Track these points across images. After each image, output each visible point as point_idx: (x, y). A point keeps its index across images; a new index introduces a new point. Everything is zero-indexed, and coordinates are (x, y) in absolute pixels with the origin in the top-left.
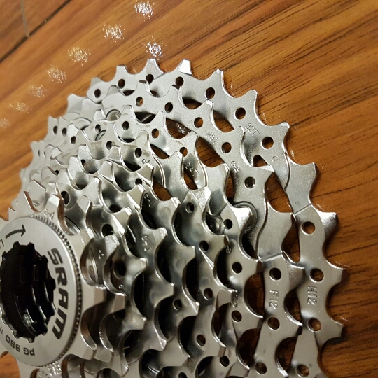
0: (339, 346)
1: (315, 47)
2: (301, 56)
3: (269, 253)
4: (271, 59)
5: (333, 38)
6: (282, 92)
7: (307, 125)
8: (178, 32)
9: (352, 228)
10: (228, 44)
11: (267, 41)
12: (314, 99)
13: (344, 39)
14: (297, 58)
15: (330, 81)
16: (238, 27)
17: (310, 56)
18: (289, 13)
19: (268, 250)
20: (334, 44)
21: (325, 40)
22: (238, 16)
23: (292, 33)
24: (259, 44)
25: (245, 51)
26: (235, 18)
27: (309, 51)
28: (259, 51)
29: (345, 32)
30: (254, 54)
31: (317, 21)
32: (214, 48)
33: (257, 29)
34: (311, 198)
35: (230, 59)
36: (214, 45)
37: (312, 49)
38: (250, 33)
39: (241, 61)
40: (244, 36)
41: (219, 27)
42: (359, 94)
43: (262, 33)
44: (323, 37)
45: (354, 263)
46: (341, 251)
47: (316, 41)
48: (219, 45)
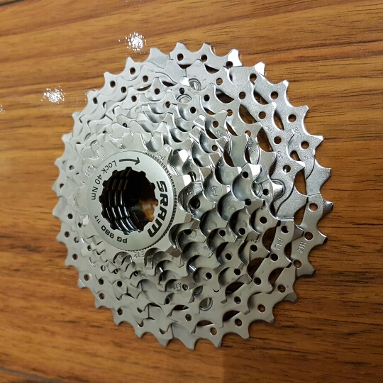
0: (307, 280)
1: (356, 94)
2: (345, 95)
3: (285, 216)
4: (324, 89)
5: (369, 93)
6: (324, 114)
7: (333, 142)
8: (261, 37)
9: (339, 214)
10: (296, 64)
11: (325, 75)
12: (344, 127)
13: (376, 97)
14: (341, 95)
15: (358, 120)
16: (308, 55)
17: (350, 98)
18: (347, 62)
19: (285, 214)
20: (368, 97)
21: (364, 91)
22: (310, 47)
23: (344, 77)
24: (319, 75)
25: (308, 75)
26: (308, 47)
27: (351, 94)
28: (317, 80)
29: (378, 92)
30: (313, 80)
31: (363, 77)
32: (285, 62)
33: (321, 63)
34: (321, 189)
35: (295, 75)
36: (286, 60)
37: (353, 94)
38: (316, 64)
39: (302, 81)
40: (310, 64)
41: (294, 49)
42: (372, 135)
43: (324, 68)
44: (363, 89)
45: (333, 235)
46: (327, 226)
47: (358, 90)
48: (290, 62)
